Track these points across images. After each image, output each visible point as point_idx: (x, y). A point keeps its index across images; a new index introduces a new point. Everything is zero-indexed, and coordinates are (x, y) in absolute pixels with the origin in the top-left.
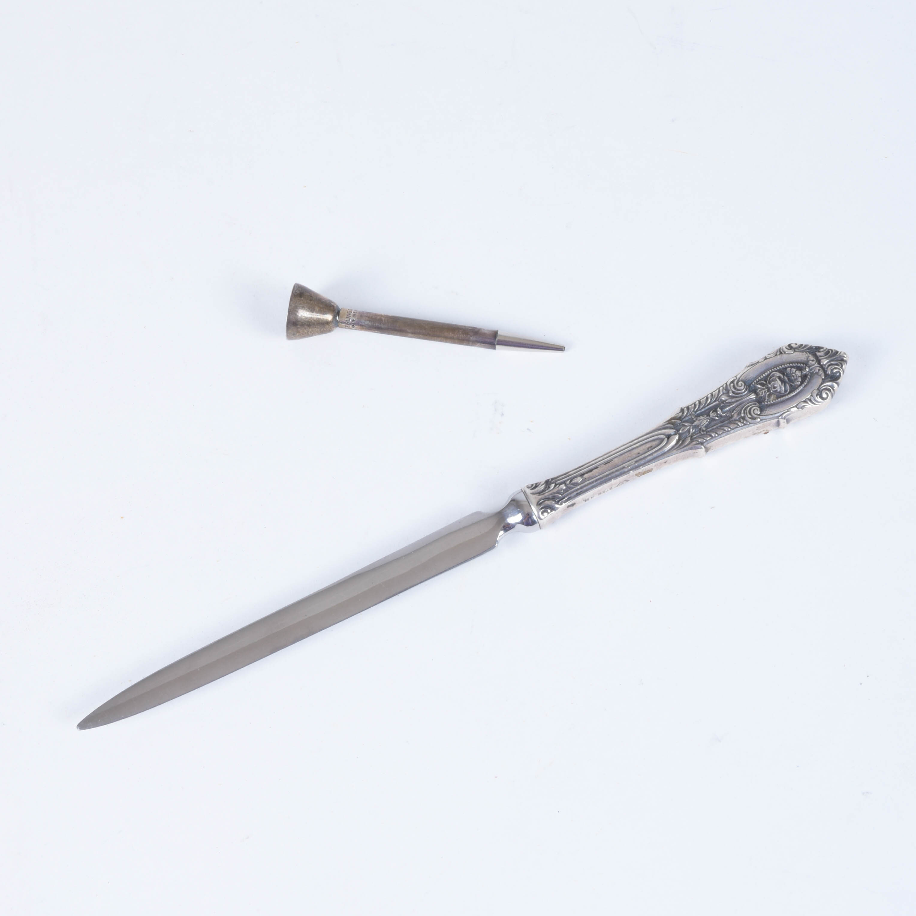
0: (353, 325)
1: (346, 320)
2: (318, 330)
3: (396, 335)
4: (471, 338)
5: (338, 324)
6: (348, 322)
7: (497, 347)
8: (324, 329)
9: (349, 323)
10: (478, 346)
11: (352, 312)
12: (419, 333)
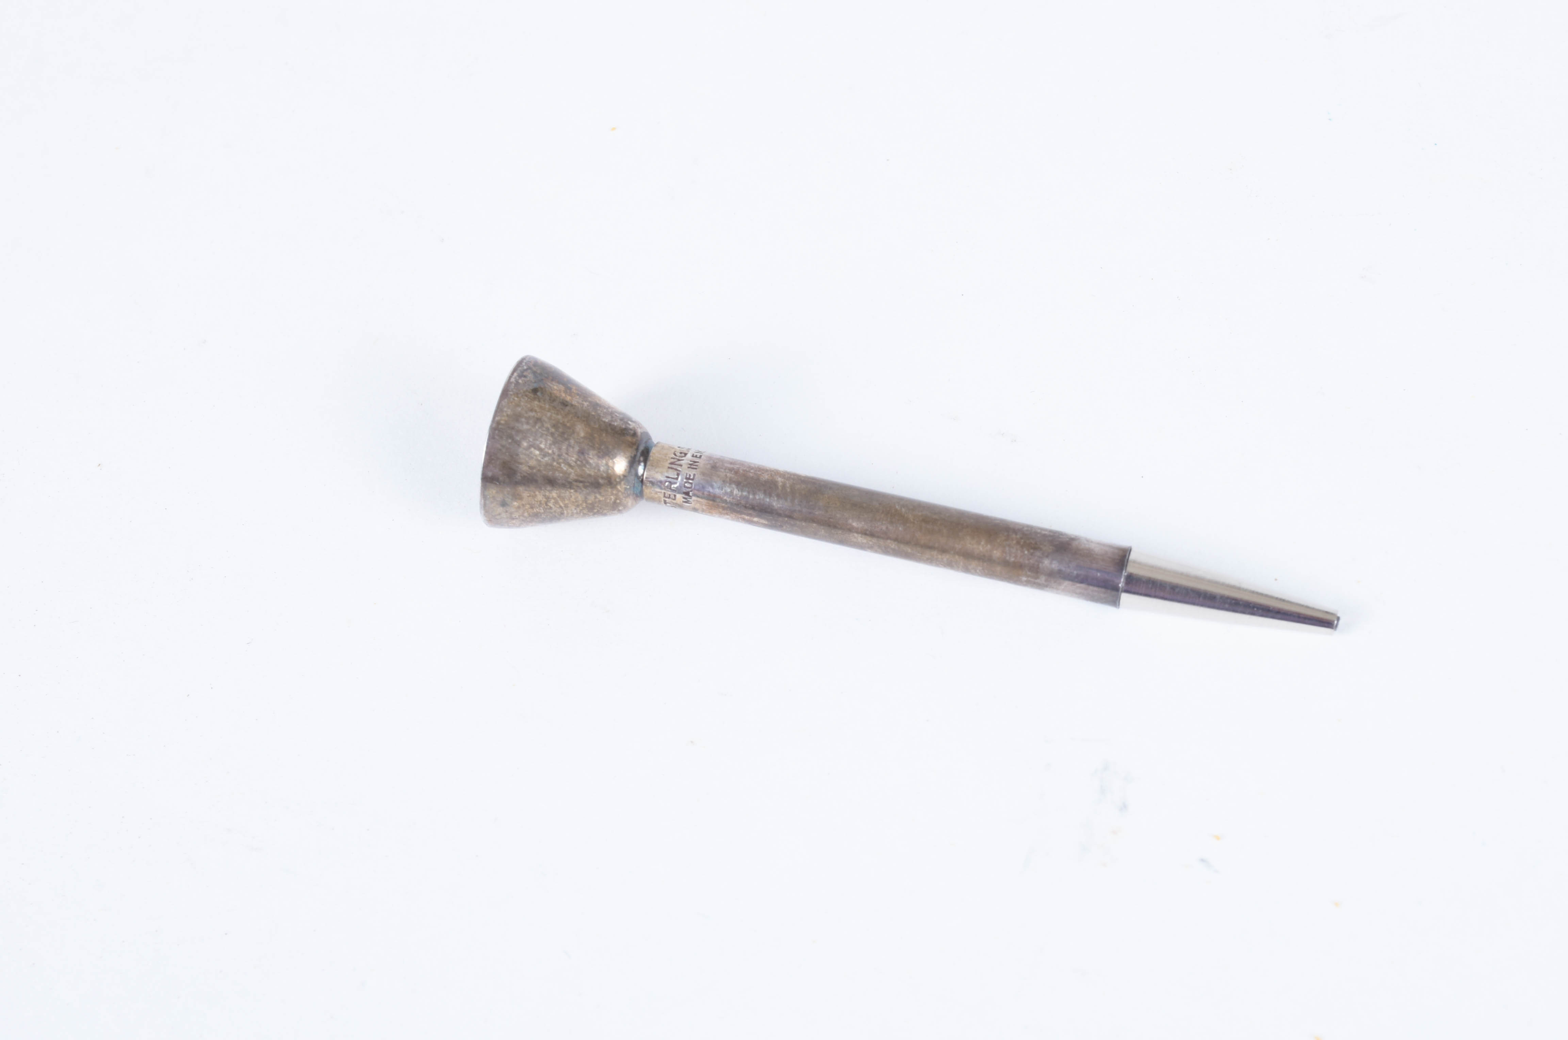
0: (687, 494)
1: (667, 474)
2: (580, 497)
3: (814, 535)
4: (1046, 562)
5: (642, 487)
6: (671, 483)
7: (1125, 597)
8: (596, 497)
9: (675, 486)
10: (1066, 591)
11: (689, 456)
12: (883, 536)
